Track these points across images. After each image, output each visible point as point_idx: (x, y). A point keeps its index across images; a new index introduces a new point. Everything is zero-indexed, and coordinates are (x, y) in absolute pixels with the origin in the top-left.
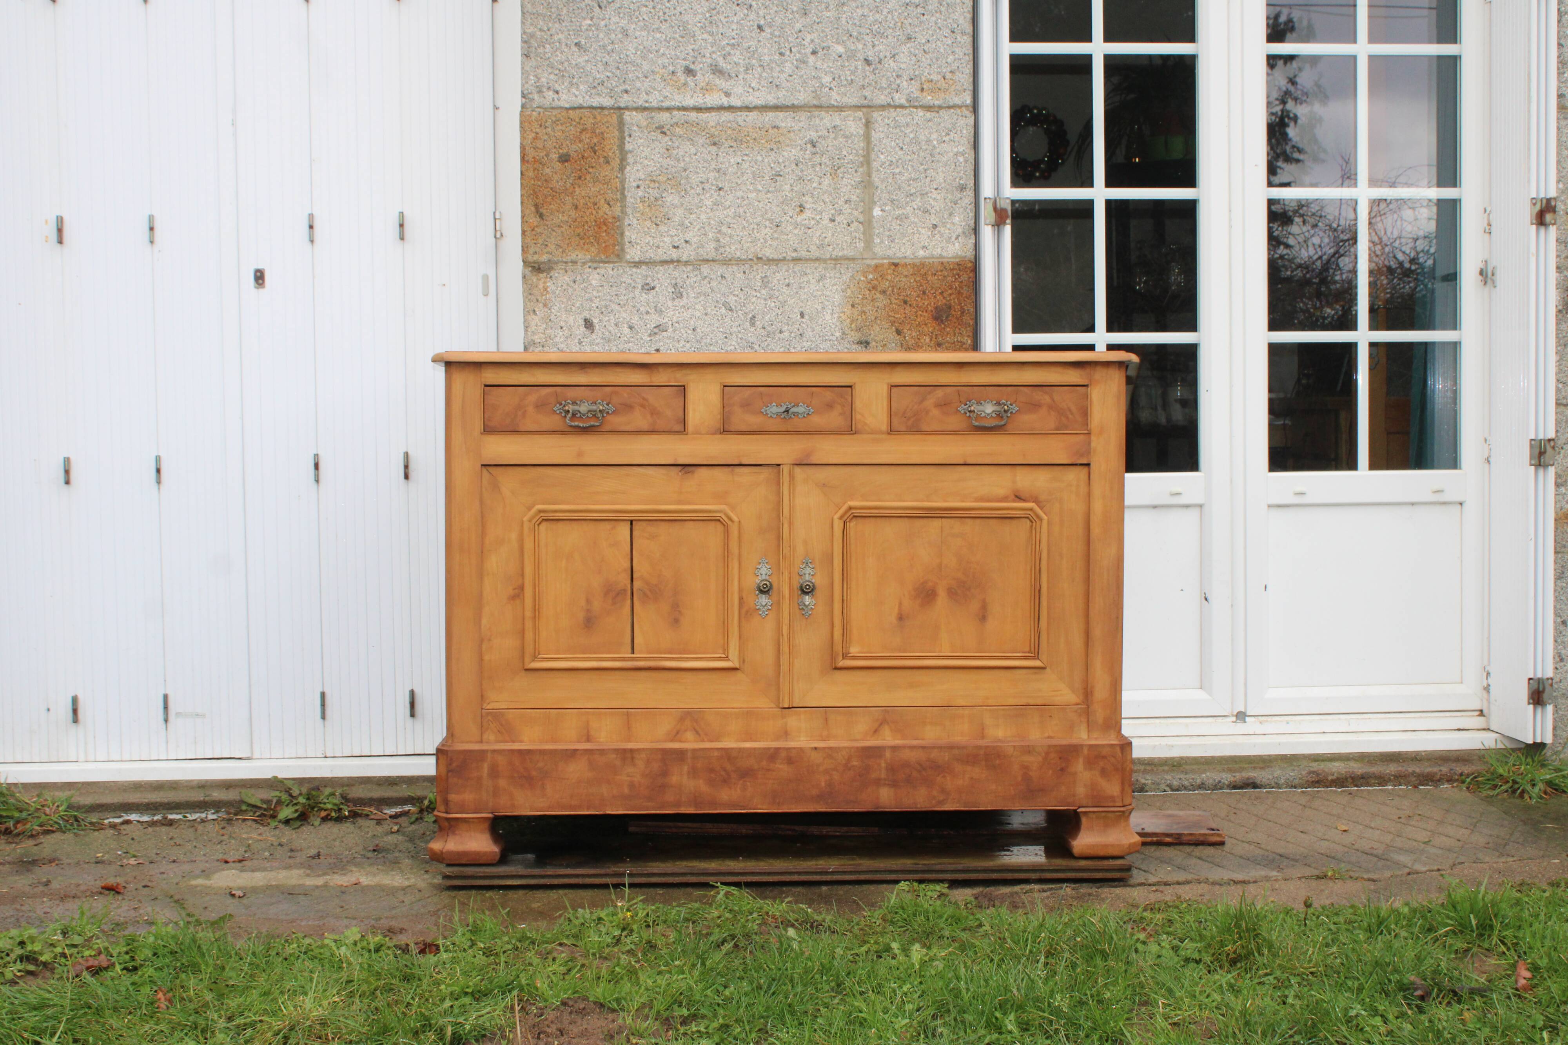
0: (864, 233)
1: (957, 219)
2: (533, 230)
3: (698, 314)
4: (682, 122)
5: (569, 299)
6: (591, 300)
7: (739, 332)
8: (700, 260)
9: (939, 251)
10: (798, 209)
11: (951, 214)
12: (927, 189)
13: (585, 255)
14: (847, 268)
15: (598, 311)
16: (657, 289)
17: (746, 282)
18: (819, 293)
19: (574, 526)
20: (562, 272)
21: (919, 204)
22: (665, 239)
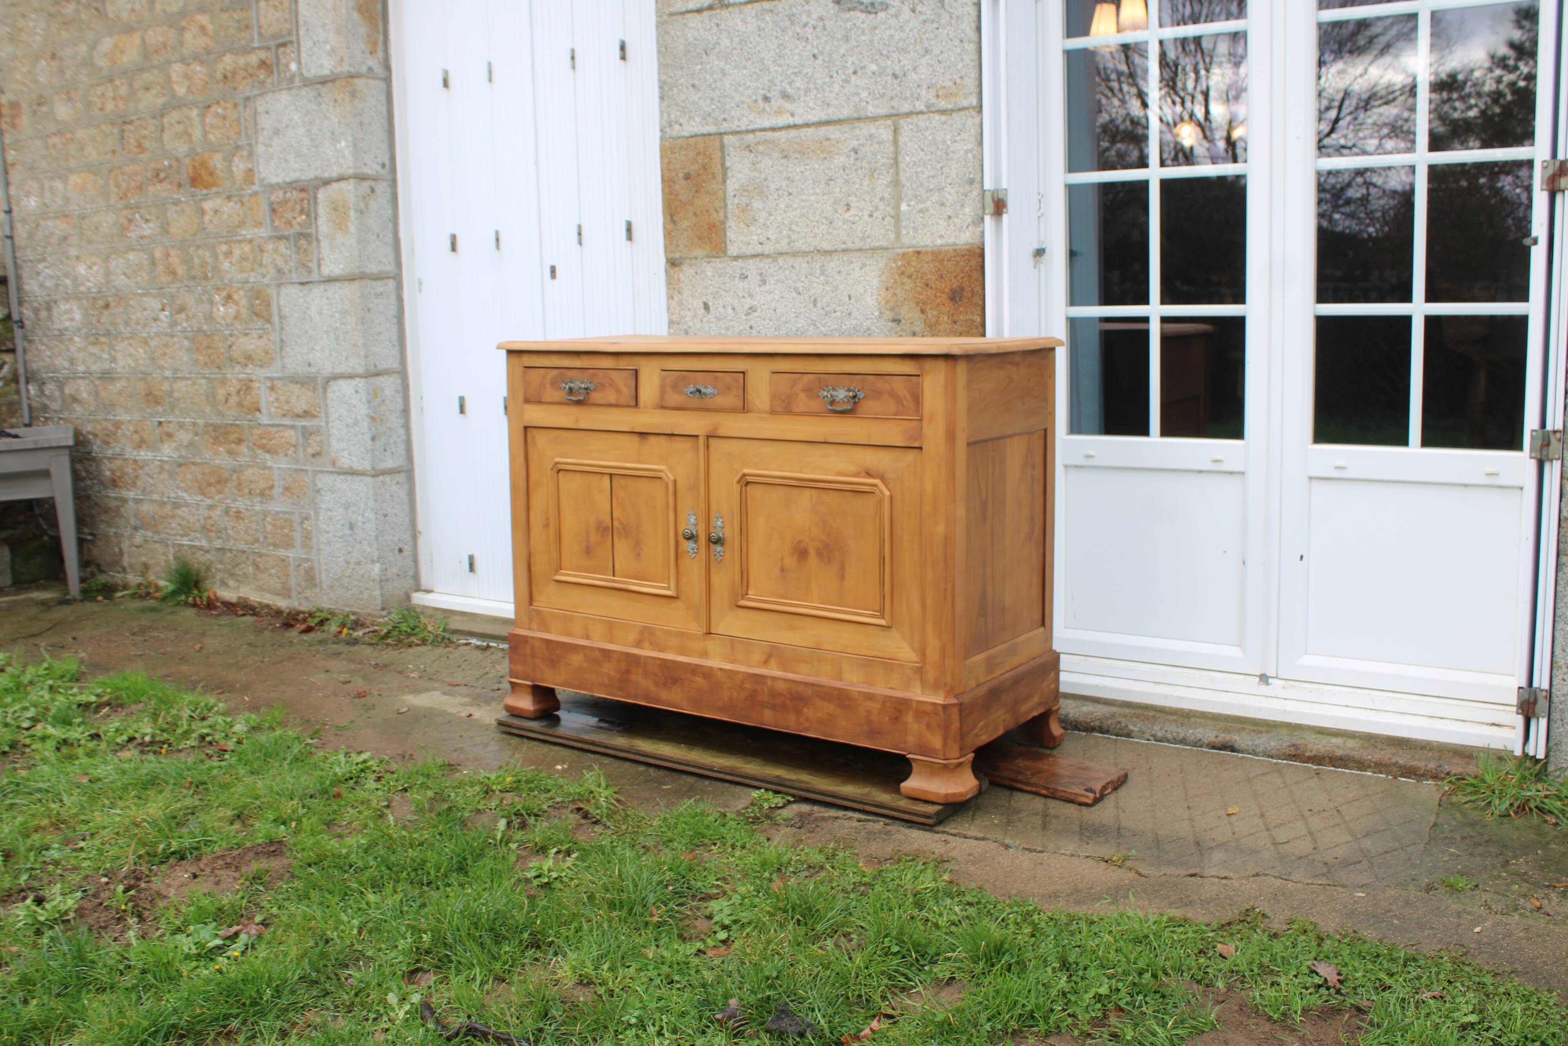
0: (894, 226)
1: (967, 210)
2: (670, 234)
3: (777, 298)
4: (762, 140)
5: (693, 287)
6: (707, 288)
8: (777, 254)
9: (953, 239)
10: (845, 208)
11: (962, 206)
12: (944, 184)
13: (702, 252)
14: (883, 257)
15: (712, 296)
16: (749, 278)
17: (810, 270)
18: (862, 278)
19: (578, 475)
20: (688, 266)
21: (937, 198)
22: (754, 237)
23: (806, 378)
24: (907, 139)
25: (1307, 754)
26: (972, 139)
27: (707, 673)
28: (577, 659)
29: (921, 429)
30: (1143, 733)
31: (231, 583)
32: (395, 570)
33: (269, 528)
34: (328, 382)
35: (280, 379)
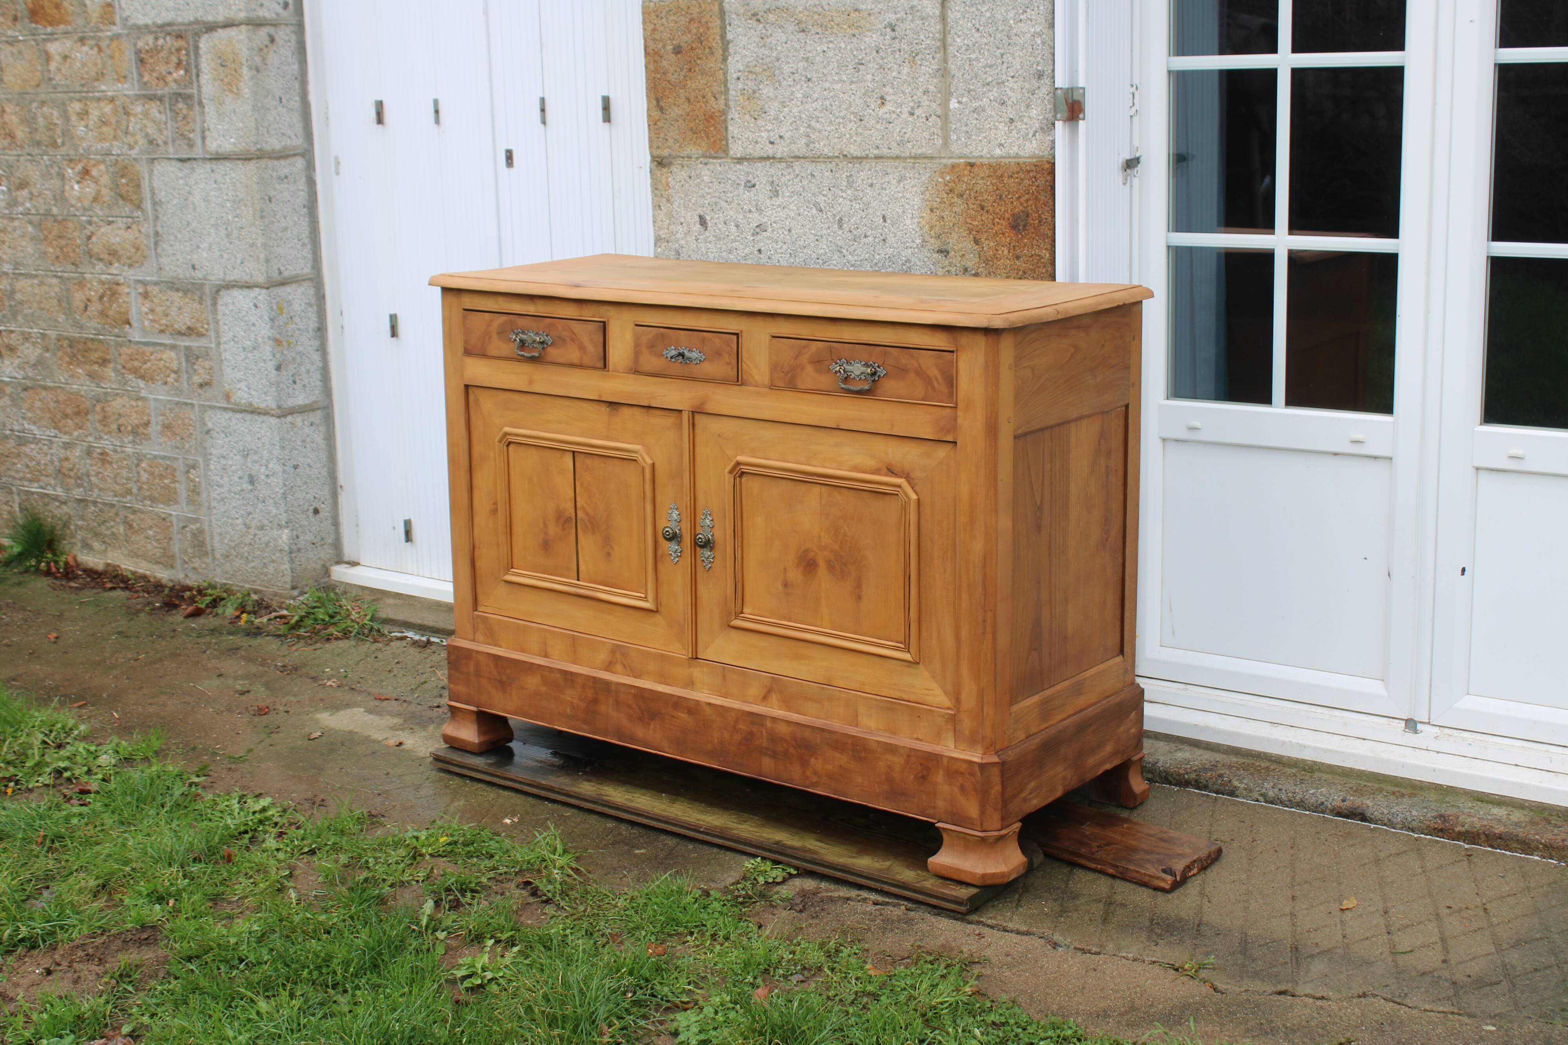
0: (941, 129)
1: (1034, 112)
2: (656, 124)
3: (792, 214)
4: (774, 7)
5: (686, 195)
6: (704, 197)
7: (829, 235)
8: (793, 157)
9: (1015, 149)
10: (879, 102)
11: (1028, 106)
12: (1004, 77)
13: (697, 150)
15: (710, 208)
16: (757, 187)
17: (834, 181)
18: (900, 195)
19: (533, 451)
20: (679, 167)
21: (996, 95)
22: (763, 134)
23: (814, 346)
24: (959, 15)
25: (1457, 829)
26: (1042, 19)
27: (693, 708)
28: (532, 682)
29: (956, 420)
30: (1251, 791)
31: (96, 545)
32: (309, 537)
33: (144, 476)
34: (218, 291)
35: (155, 284)
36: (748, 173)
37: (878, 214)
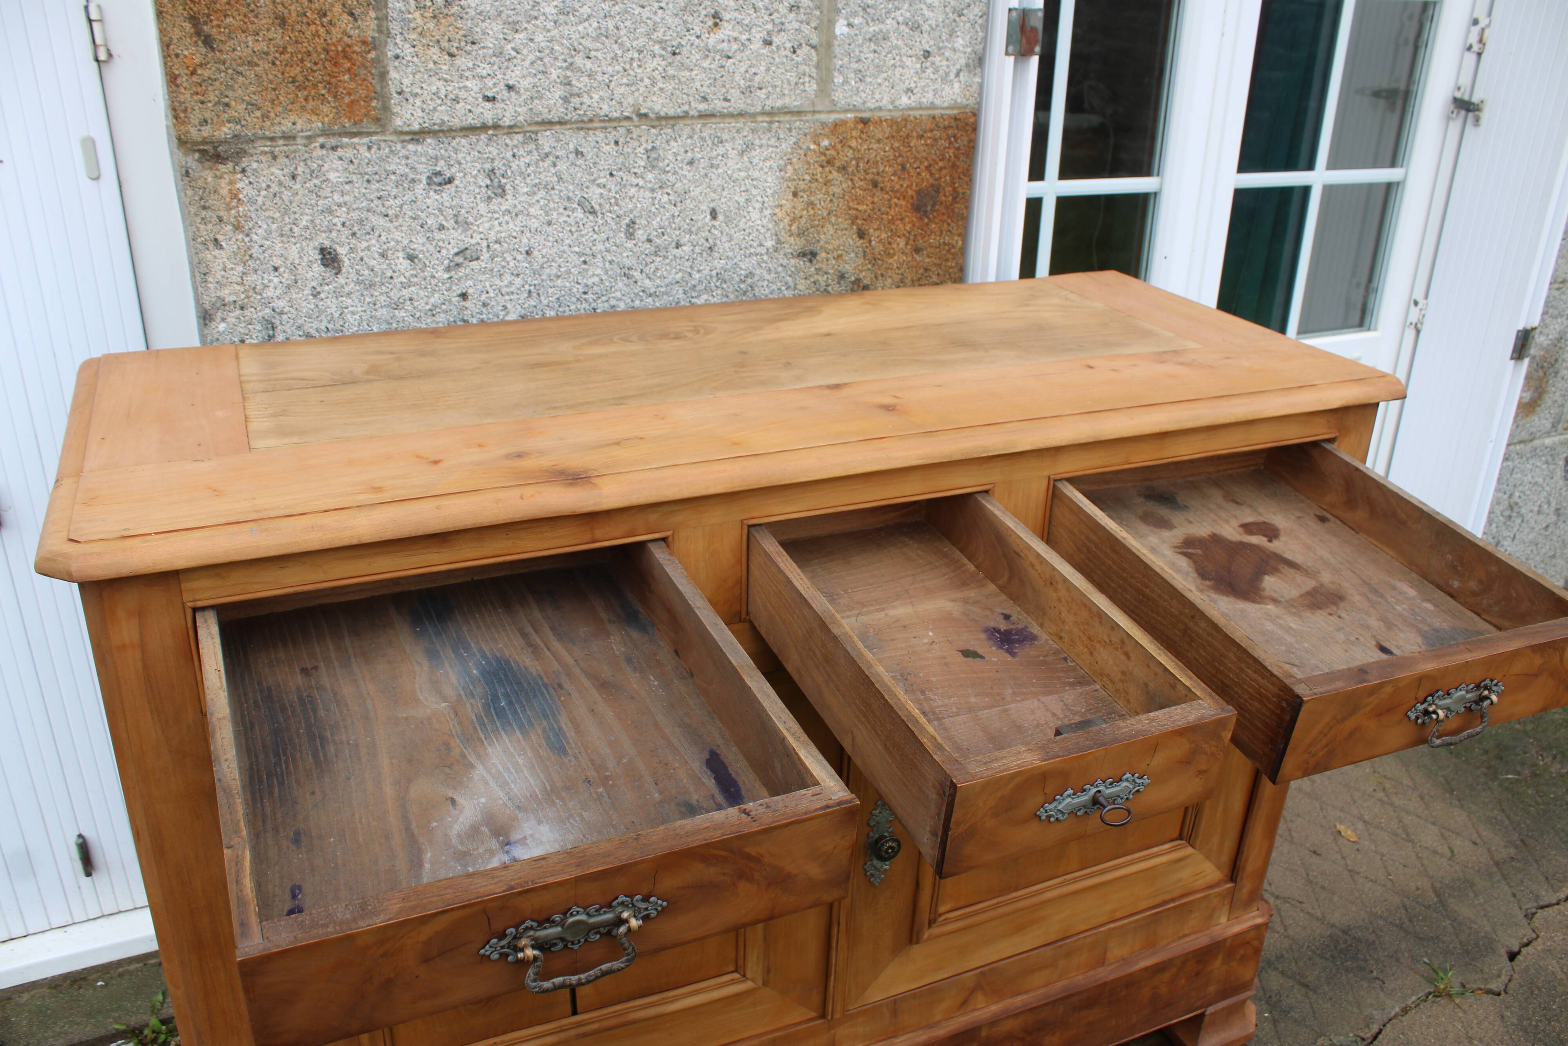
0: (818, 67)
1: (959, 43)
2: (193, 73)
3: (534, 224)
6: (330, 212)
7: (608, 251)
8: (537, 123)
9: (930, 96)
10: (710, 23)
11: (952, 34)
13: (310, 121)
14: (790, 130)
15: (346, 232)
16: (457, 182)
17: (621, 160)
18: (743, 174)
20: (269, 157)
21: (908, 15)
22: (468, 84)
36: (436, 159)
37: (703, 207)
